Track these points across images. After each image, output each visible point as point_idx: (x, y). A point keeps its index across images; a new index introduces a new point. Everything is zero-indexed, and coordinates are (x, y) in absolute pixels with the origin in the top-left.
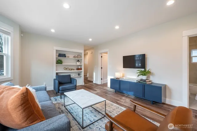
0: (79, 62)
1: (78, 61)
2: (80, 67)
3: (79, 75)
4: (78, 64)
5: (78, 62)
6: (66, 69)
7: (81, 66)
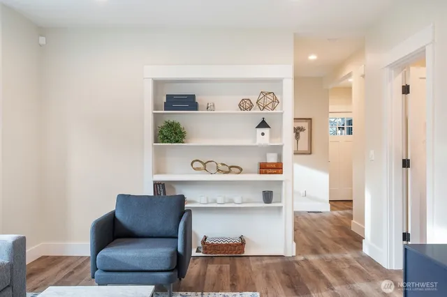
0: (266, 131)
1: (263, 124)
2: (272, 159)
3: (268, 197)
4: (263, 138)
5: (260, 131)
6: (204, 164)
7: (278, 150)
